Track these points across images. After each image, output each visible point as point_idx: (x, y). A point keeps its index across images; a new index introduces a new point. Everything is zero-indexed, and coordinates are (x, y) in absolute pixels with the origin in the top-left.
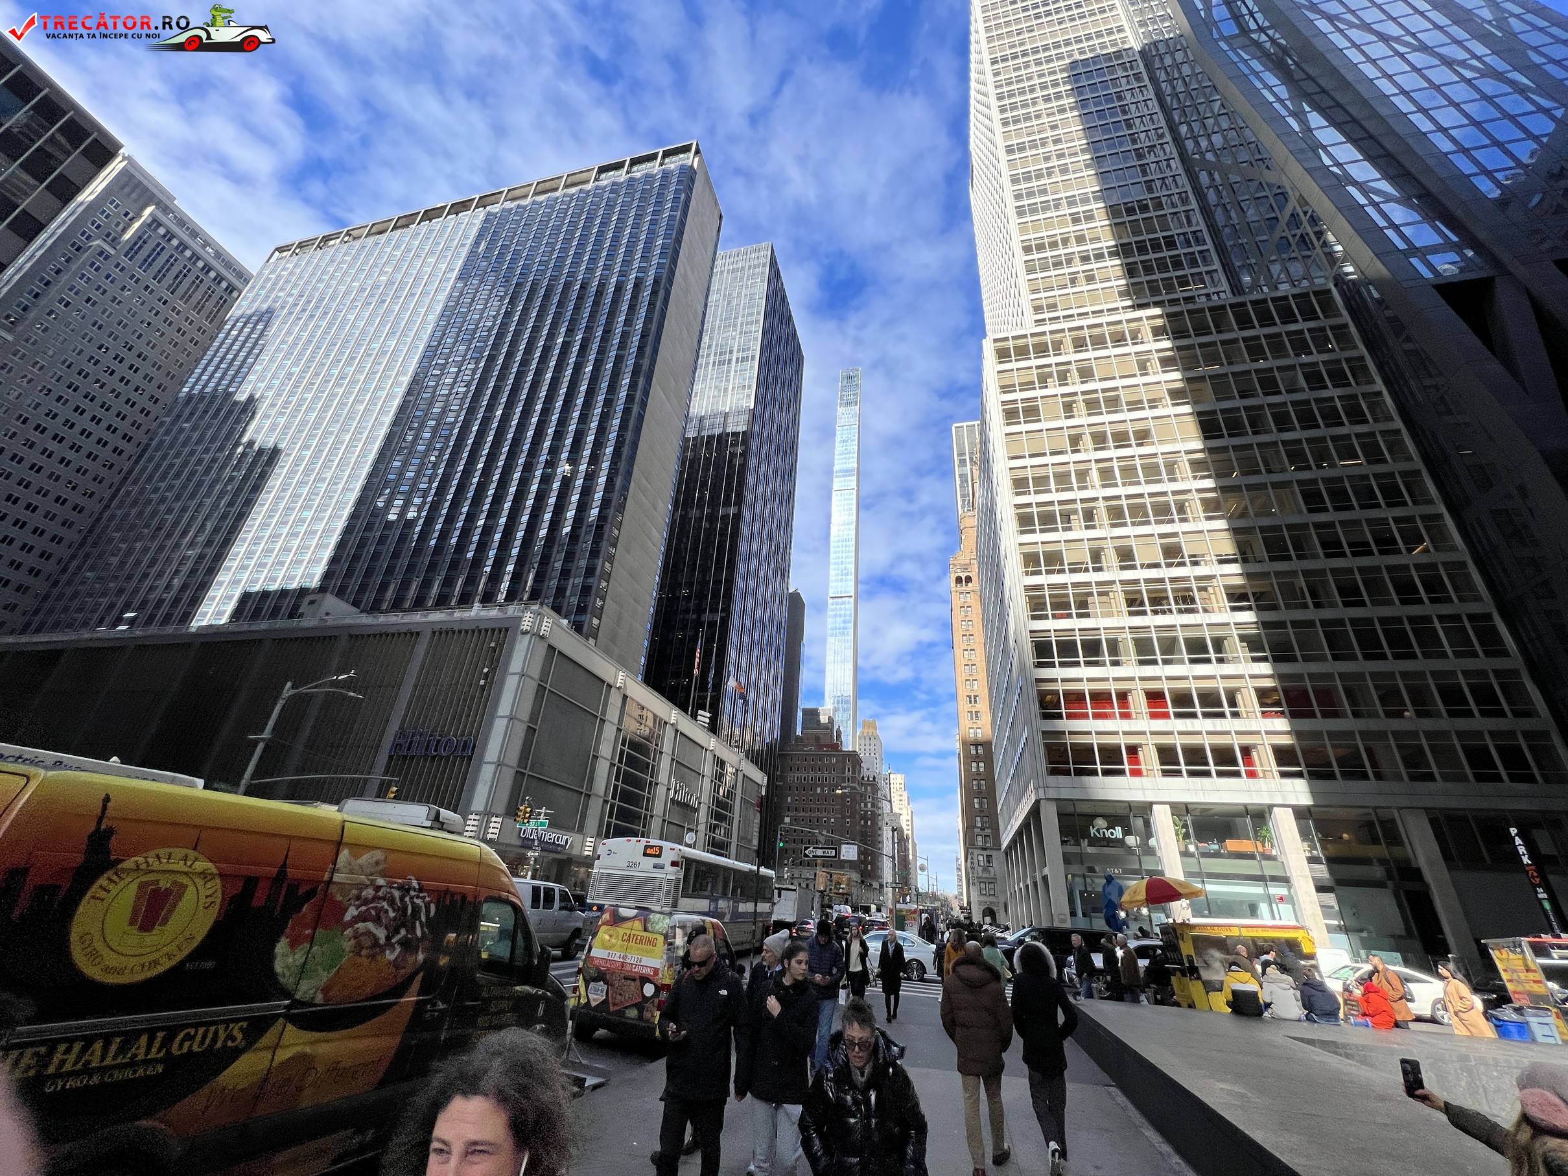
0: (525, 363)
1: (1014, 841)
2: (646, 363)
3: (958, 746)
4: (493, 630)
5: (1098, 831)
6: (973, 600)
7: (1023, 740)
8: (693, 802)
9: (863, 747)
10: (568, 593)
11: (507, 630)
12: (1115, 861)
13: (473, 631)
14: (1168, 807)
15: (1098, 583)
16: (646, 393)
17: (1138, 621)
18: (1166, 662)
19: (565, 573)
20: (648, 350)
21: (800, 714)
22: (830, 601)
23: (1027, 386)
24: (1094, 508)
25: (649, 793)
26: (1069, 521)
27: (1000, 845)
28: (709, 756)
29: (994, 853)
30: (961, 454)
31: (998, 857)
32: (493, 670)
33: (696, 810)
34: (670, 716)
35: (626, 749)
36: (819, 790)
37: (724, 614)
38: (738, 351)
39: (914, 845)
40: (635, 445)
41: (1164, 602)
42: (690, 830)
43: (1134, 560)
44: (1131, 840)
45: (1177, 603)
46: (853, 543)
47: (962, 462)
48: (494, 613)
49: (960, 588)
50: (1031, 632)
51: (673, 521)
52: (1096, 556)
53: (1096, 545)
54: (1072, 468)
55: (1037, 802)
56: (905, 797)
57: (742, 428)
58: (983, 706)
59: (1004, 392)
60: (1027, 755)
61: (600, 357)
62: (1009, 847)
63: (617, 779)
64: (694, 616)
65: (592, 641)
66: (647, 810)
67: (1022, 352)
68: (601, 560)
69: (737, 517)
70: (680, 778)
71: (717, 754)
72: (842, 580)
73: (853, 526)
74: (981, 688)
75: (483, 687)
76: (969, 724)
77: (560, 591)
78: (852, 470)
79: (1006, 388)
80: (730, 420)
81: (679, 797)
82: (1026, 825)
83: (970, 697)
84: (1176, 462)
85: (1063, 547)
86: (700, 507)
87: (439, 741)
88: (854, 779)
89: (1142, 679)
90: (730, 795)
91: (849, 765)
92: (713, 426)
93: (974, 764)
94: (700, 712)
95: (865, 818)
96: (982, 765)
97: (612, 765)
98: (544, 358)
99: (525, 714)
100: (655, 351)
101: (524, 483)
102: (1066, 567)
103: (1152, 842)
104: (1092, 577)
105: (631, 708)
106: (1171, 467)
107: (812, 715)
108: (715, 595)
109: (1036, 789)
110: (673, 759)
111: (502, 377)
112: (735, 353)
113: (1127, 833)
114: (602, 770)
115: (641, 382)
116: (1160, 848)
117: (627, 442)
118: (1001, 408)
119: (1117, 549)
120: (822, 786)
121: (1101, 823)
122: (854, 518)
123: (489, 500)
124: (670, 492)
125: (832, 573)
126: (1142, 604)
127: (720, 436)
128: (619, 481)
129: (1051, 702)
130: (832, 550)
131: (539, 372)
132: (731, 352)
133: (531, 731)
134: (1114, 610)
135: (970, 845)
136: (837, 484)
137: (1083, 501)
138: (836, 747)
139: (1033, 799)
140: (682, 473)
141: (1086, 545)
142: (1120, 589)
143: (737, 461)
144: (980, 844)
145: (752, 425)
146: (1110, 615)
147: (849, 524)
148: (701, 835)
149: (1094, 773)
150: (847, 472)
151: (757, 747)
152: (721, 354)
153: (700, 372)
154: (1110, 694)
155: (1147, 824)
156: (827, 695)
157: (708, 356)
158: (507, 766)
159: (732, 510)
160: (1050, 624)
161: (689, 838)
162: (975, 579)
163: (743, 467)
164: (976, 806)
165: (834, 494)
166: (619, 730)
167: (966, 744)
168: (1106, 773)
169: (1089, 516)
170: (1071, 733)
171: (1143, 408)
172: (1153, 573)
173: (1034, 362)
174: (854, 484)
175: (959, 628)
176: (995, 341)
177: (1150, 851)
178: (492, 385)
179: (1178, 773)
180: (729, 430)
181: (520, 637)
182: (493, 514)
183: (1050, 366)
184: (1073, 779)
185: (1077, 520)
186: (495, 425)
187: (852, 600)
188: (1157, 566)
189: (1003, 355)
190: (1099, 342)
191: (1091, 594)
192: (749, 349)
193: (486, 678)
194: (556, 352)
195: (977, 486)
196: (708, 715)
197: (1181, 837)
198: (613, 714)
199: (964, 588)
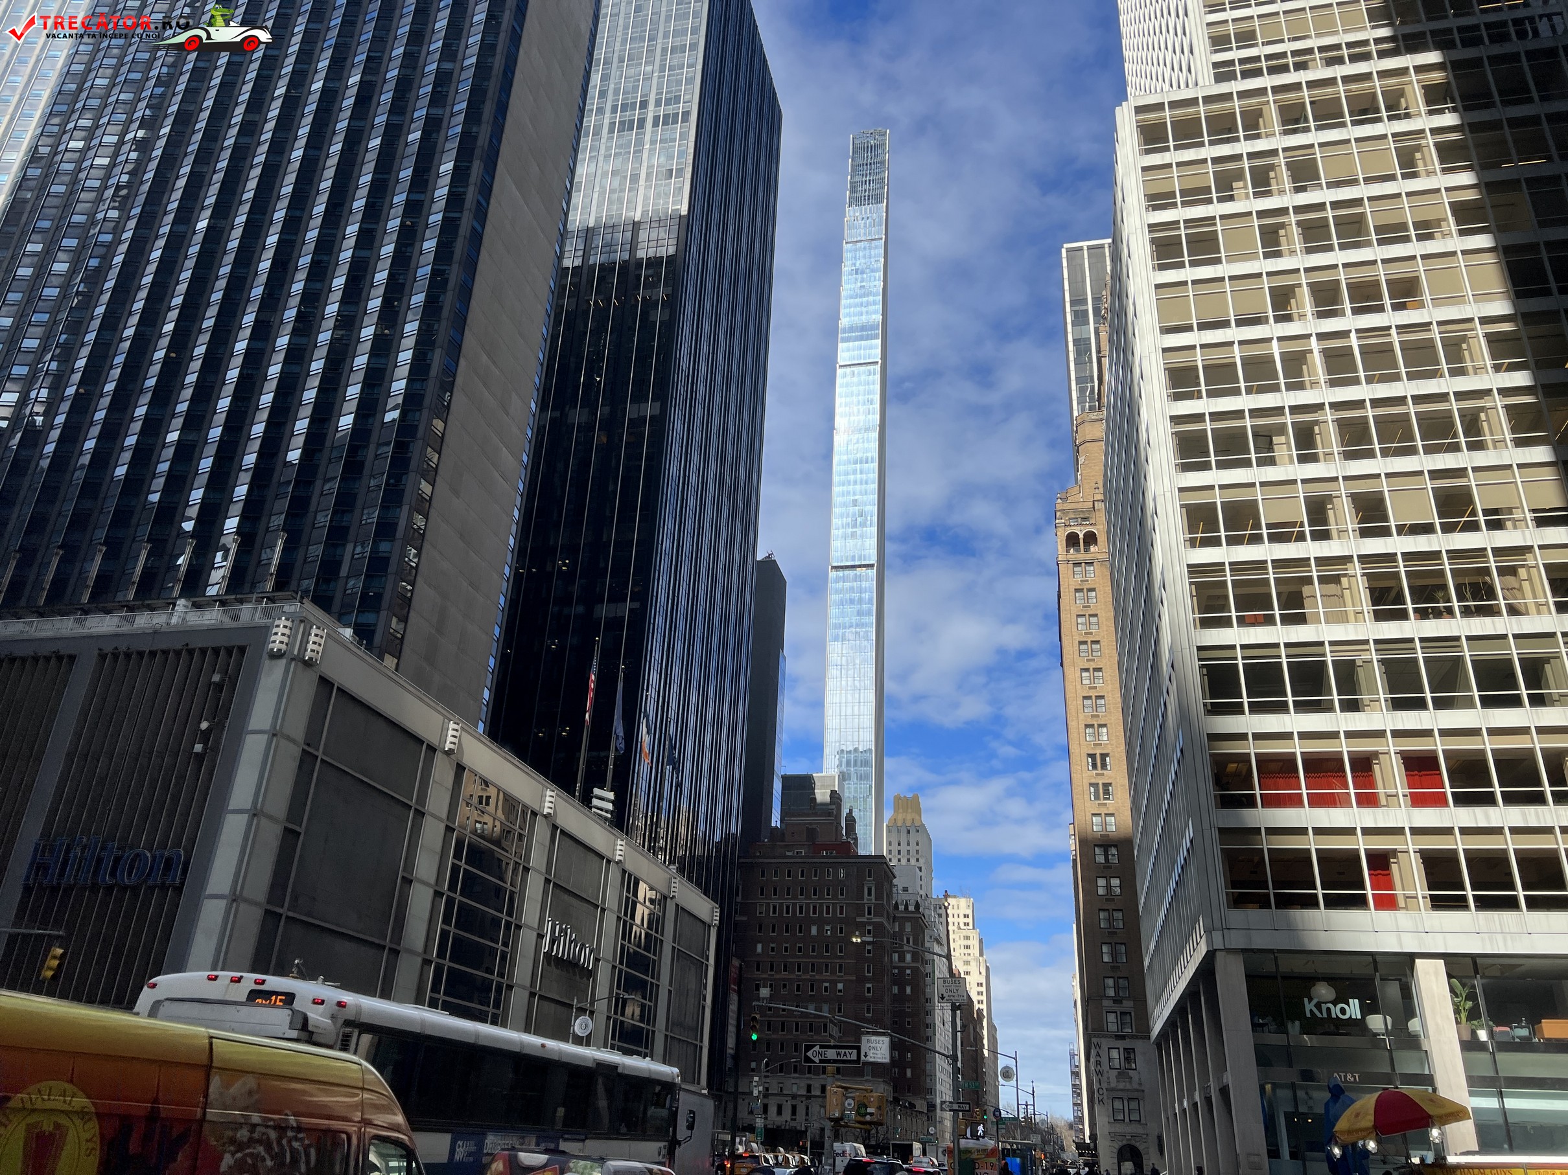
0: (250, 129)
1: (1171, 1023)
2: (484, 133)
3: (1072, 845)
4: (216, 651)
5: (1318, 1006)
6: (1099, 577)
7: (1186, 843)
8: (586, 958)
9: (895, 848)
10: (344, 571)
11: (242, 650)
12: (1346, 1059)
13: (178, 653)
14: (1441, 963)
15: (1320, 561)
16: (486, 190)
17: (1391, 630)
18: (1440, 704)
19: (338, 535)
20: (488, 109)
21: (777, 786)
22: (833, 574)
23: (1195, 195)
24: (1316, 423)
25: (505, 944)
26: (1270, 448)
27: (1148, 1029)
28: (614, 874)
29: (1138, 1045)
30: (1079, 301)
31: (1144, 1053)
32: (218, 726)
33: (591, 974)
34: (542, 802)
35: (463, 864)
36: (814, 931)
37: (636, 605)
38: (658, 103)
39: (992, 1028)
40: (466, 292)
41: (1440, 594)
42: (582, 1011)
43: (1386, 519)
44: (1376, 1022)
45: (1460, 598)
46: (876, 465)
47: (1080, 318)
48: (212, 617)
49: (1073, 555)
50: (1200, 648)
51: (540, 431)
52: (1318, 509)
53: (1319, 490)
54: (1276, 349)
55: (1210, 957)
56: (974, 943)
57: (668, 249)
58: (1117, 774)
59: (1156, 208)
60: (1192, 871)
61: (396, 119)
62: (1163, 1033)
63: (447, 920)
64: (580, 609)
65: (390, 661)
66: (501, 975)
67: (1188, 132)
68: (405, 509)
69: (660, 423)
70: (562, 915)
71: (629, 867)
72: (853, 535)
73: (875, 435)
74: (1113, 740)
75: (200, 757)
76: (1092, 806)
77: (329, 568)
78: (872, 327)
79: (1158, 200)
80: (643, 235)
81: (559, 951)
82: (1191, 995)
83: (1092, 756)
84: (1464, 339)
85: (1259, 494)
86: (590, 404)
87: (117, 860)
88: (879, 910)
89: (1397, 734)
90: (652, 943)
91: (870, 883)
92: (609, 246)
93: (1101, 882)
94: (597, 791)
95: (900, 981)
96: (1115, 882)
97: (438, 894)
98: (287, 121)
99: (279, 805)
100: (502, 108)
101: (255, 360)
102: (1265, 531)
103: (1414, 1025)
104: (1312, 549)
105: (470, 788)
106: (1455, 348)
107: (799, 786)
108: (621, 569)
109: (1209, 931)
110: (547, 881)
111: (206, 156)
112: (651, 106)
113: (1367, 1010)
114: (420, 902)
115: (477, 168)
116: (1427, 1036)
117: (451, 284)
118: (1147, 237)
119: (1355, 498)
120: (821, 923)
121: (1324, 991)
122: (877, 417)
123: (187, 393)
124: (535, 378)
125: (836, 521)
126: (1400, 599)
127: (625, 265)
128: (437, 359)
129: (1237, 774)
130: (836, 479)
131: (279, 147)
132: (644, 105)
133: (290, 835)
134: (1350, 609)
135: (1093, 1031)
136: (846, 352)
137: (1295, 409)
138: (845, 847)
139: (1203, 949)
140: (554, 338)
141: (1301, 491)
142: (1359, 572)
143: (658, 316)
144: (1113, 1027)
145: (684, 244)
146: (1342, 618)
147: (867, 430)
148: (601, 1018)
149: (1310, 902)
150: (862, 332)
151: (698, 852)
152: (624, 108)
153: (587, 142)
154: (1341, 761)
155: (1407, 993)
156: (827, 750)
157: (600, 110)
158: (246, 901)
159: (650, 408)
160: (1235, 636)
161: (580, 1025)
162: (1102, 538)
163: (670, 328)
164: (1106, 959)
165: (839, 372)
166: (449, 829)
167: (1087, 844)
168: (1333, 903)
169: (1306, 439)
170: (1272, 831)
171: (1407, 239)
172: (1420, 543)
173: (1209, 152)
174: (876, 354)
175: (1073, 630)
176: (1139, 110)
177: (1413, 1043)
178: (186, 170)
179: (1459, 903)
180: (641, 254)
181: (267, 663)
182: (196, 421)
183: (1238, 157)
184: (1272, 915)
185: (1286, 446)
186: (194, 250)
187: (873, 573)
188: (1427, 529)
189: (1152, 137)
190: (1328, 114)
191: (1308, 581)
192: (677, 99)
193: (205, 742)
194: (311, 108)
195: (1106, 362)
196: (611, 795)
197: (1463, 1016)
198: (437, 801)
199: (1081, 556)
